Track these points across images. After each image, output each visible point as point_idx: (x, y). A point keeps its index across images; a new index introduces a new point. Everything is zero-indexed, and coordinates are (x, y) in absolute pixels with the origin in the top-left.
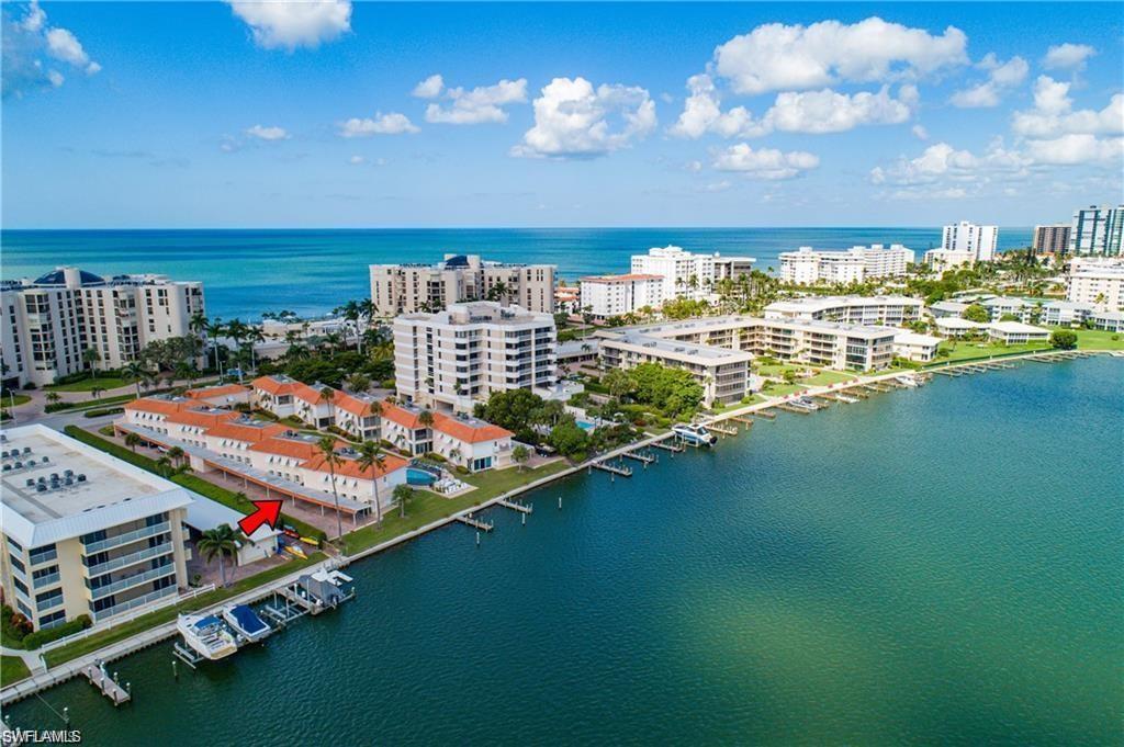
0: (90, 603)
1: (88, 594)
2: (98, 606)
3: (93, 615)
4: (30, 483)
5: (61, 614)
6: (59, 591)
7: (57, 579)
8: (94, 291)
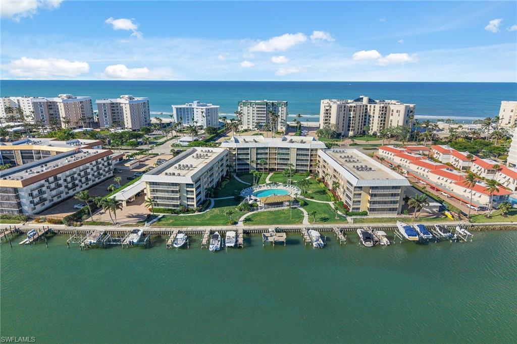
0: (368, 208)
1: (368, 205)
2: (371, 210)
3: (368, 212)
4: (354, 167)
5: (359, 208)
6: (360, 201)
7: (360, 197)
8: (373, 105)
